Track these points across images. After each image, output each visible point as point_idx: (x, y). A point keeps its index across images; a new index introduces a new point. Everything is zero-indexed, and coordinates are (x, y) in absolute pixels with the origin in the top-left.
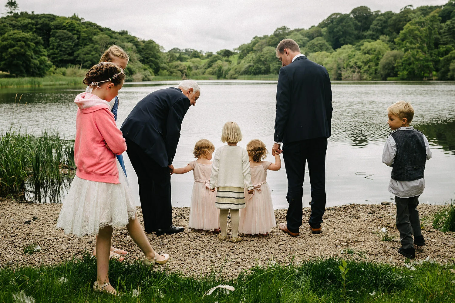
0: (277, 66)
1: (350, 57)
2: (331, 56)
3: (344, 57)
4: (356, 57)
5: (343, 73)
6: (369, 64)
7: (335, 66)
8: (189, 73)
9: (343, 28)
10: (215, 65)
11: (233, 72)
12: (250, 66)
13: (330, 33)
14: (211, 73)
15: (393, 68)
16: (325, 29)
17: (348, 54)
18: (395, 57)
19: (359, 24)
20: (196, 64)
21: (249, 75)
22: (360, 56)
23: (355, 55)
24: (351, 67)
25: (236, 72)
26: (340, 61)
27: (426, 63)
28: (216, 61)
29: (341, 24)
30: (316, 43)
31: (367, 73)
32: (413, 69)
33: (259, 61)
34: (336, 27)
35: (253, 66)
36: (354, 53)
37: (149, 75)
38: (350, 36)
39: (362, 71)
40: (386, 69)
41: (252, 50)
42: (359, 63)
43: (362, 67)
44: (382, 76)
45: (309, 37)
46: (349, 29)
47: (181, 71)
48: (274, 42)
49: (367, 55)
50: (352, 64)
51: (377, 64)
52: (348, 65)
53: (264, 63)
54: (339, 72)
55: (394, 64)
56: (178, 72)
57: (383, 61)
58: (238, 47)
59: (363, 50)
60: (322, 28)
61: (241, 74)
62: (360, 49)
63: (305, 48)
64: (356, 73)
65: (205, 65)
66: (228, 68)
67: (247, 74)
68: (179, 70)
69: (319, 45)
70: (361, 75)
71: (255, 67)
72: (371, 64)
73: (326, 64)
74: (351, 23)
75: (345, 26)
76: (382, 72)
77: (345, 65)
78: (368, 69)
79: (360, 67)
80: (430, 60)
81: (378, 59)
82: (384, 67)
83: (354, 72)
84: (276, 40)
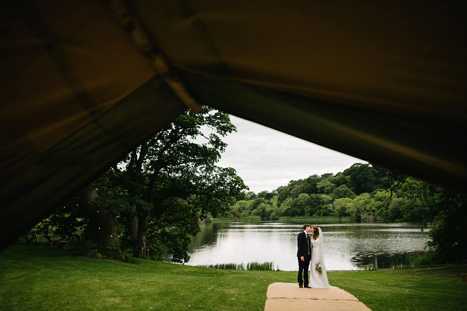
0: (310, 209)
1: (366, 203)
2: (353, 201)
3: (361, 203)
4: (371, 203)
5: (362, 215)
6: (381, 209)
7: (355, 210)
8: (239, 215)
9: (363, 176)
10: (259, 207)
11: (275, 214)
12: (288, 209)
13: (353, 180)
14: (256, 214)
15: (399, 212)
16: (349, 176)
17: (365, 200)
18: (400, 203)
19: (377, 172)
20: (243, 205)
21: (287, 216)
22: (374, 203)
23: (370, 201)
24: (368, 211)
25: (277, 214)
26: (359, 206)
27: (423, 208)
28: (260, 203)
29: (362, 173)
30: (341, 190)
31: (380, 215)
32: (414, 212)
33: (295, 205)
34: (358, 175)
35: (291, 209)
36: (369, 200)
37: (210, 218)
38: (370, 182)
39: (376, 214)
40: (394, 212)
41: (289, 194)
42: (373, 208)
43: (376, 211)
44: (391, 218)
45: (335, 183)
46: (368, 176)
47: (233, 213)
48: (307, 187)
49: (379, 202)
50: (368, 208)
51: (387, 209)
52: (365, 209)
53: (299, 207)
54: (358, 214)
55: (400, 209)
56: (231, 214)
57: (391, 206)
58: (277, 189)
59: (377, 197)
60: (347, 176)
61: (282, 216)
62: (374, 197)
63: (332, 194)
64: (371, 216)
65: (251, 206)
66: (271, 210)
67: (286, 215)
68: (232, 213)
69: (343, 192)
70: (375, 217)
71: (292, 210)
72: (383, 208)
73: (349, 208)
74: (369, 172)
75: (365, 174)
76: (391, 215)
77: (363, 209)
78: (381, 212)
79: (374, 211)
80: (427, 206)
81: (388, 204)
82: (392, 211)
83: (370, 215)
84: (309, 186)
